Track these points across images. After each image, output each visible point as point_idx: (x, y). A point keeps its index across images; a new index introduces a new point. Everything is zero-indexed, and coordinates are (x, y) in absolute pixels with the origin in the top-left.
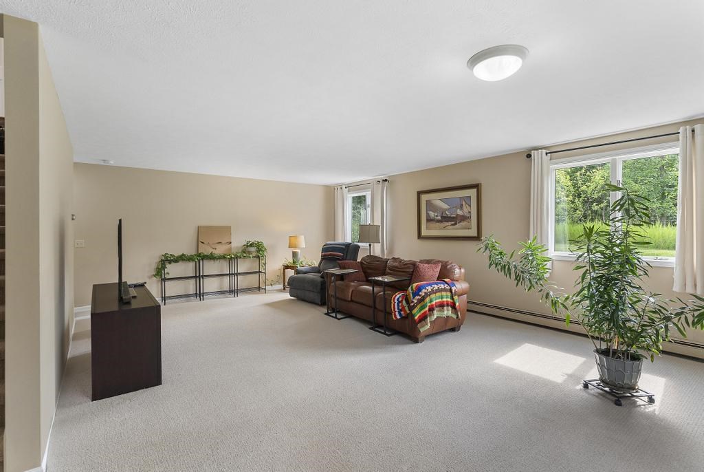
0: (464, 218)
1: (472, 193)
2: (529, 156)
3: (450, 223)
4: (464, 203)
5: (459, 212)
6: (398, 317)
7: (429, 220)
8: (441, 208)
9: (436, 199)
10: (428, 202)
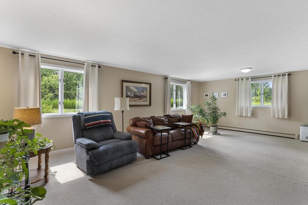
0: (144, 97)
1: (148, 87)
2: (166, 78)
3: (138, 99)
4: (144, 90)
5: (142, 94)
7: (127, 96)
8: (134, 91)
9: (132, 86)
10: (127, 87)
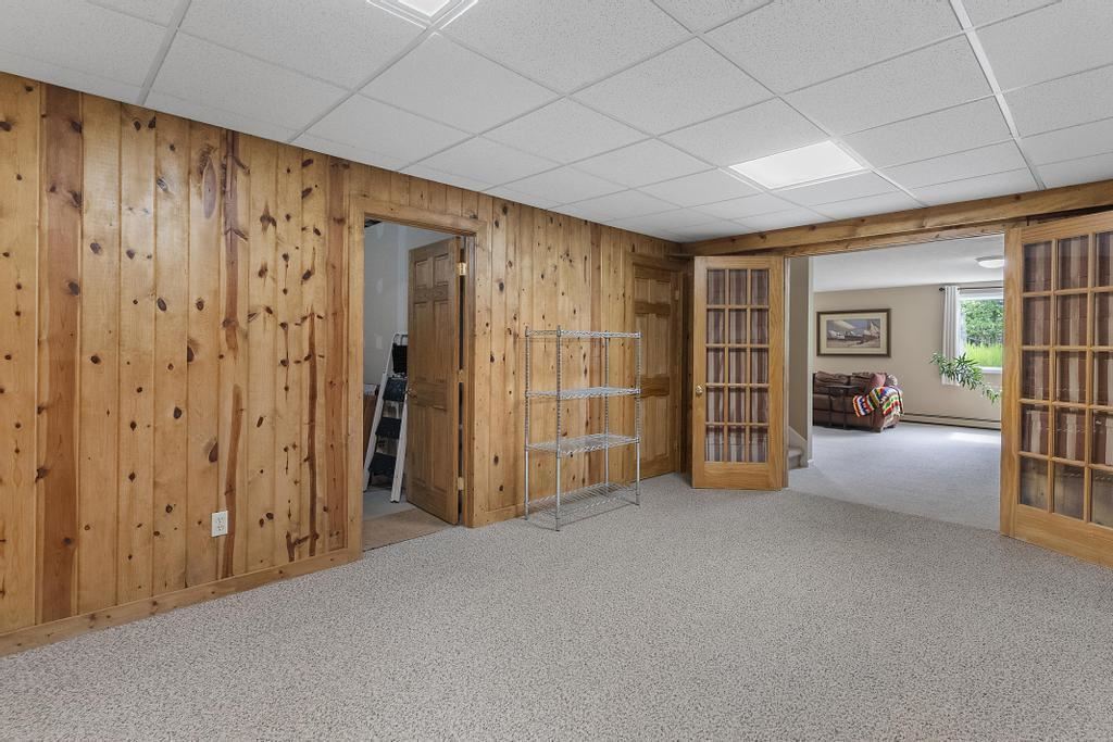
0: (871, 338)
1: (882, 317)
2: (942, 289)
3: (856, 342)
4: (871, 324)
5: (867, 332)
6: (863, 413)
7: (830, 338)
8: (845, 328)
9: (840, 320)
10: (828, 322)
